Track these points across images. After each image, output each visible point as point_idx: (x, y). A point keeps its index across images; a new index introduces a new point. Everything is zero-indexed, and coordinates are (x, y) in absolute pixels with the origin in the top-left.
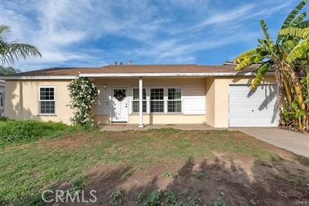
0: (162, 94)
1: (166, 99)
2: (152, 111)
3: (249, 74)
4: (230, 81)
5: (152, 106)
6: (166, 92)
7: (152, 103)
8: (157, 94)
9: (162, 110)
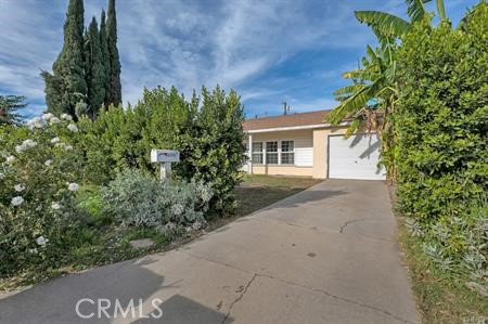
0: (276, 147)
1: (279, 151)
2: (267, 162)
3: (344, 124)
4: (329, 132)
5: (267, 158)
6: (280, 145)
7: (267, 155)
8: (272, 146)
9: (277, 162)
